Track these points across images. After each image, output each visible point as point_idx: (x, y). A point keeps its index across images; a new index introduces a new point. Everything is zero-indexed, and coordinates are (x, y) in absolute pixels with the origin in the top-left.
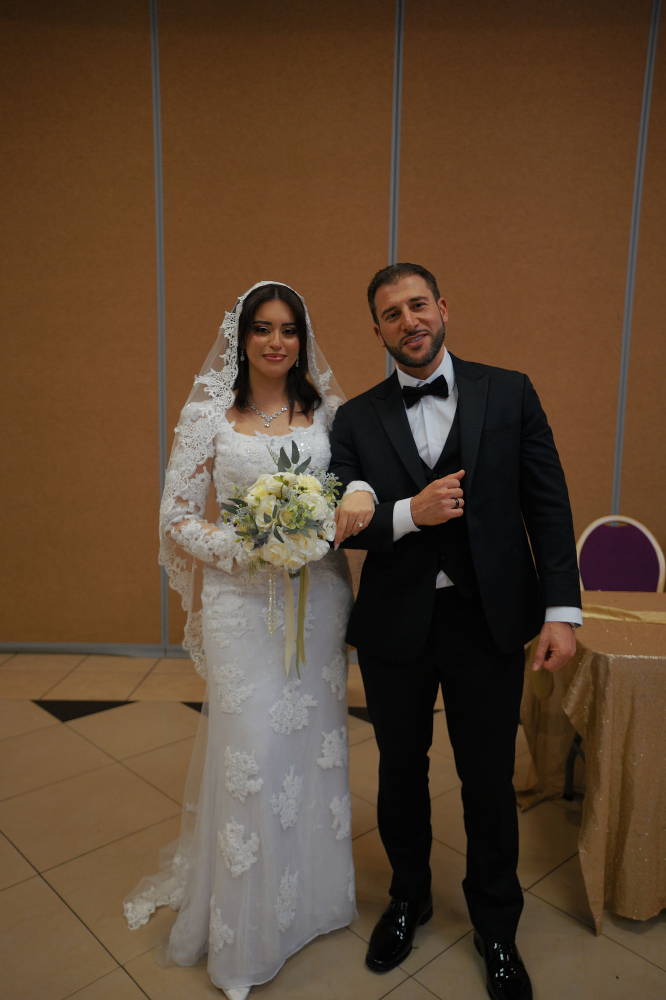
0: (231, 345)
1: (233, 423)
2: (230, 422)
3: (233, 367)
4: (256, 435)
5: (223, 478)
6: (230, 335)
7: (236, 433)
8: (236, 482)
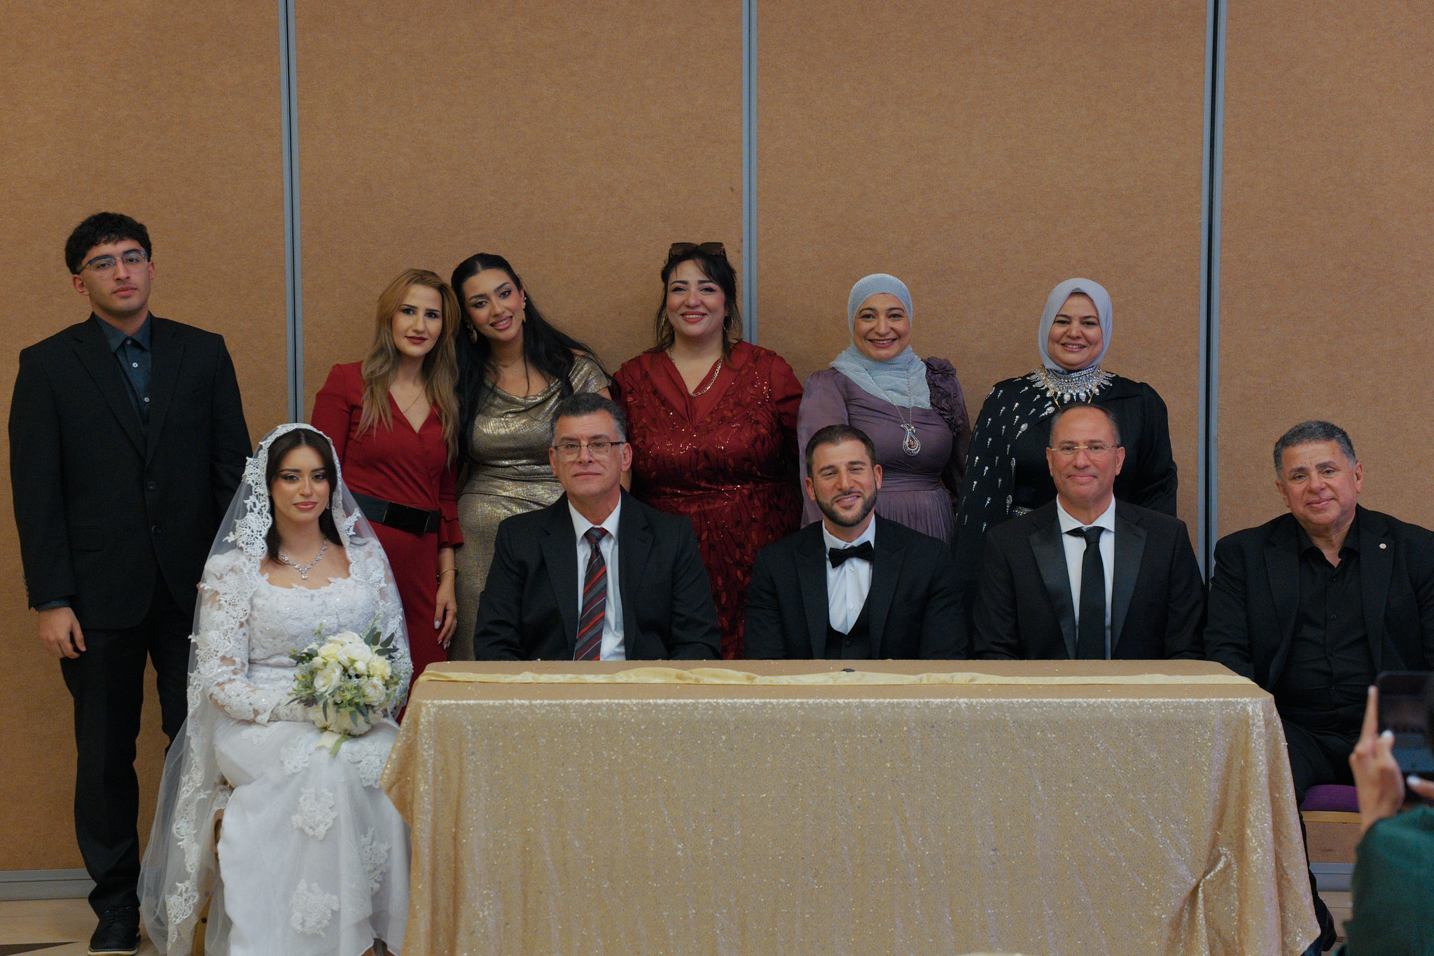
0: (256, 492)
1: (267, 576)
2: (263, 575)
3: (264, 516)
4: (292, 587)
5: (259, 634)
6: (253, 481)
7: (271, 586)
8: (273, 639)
